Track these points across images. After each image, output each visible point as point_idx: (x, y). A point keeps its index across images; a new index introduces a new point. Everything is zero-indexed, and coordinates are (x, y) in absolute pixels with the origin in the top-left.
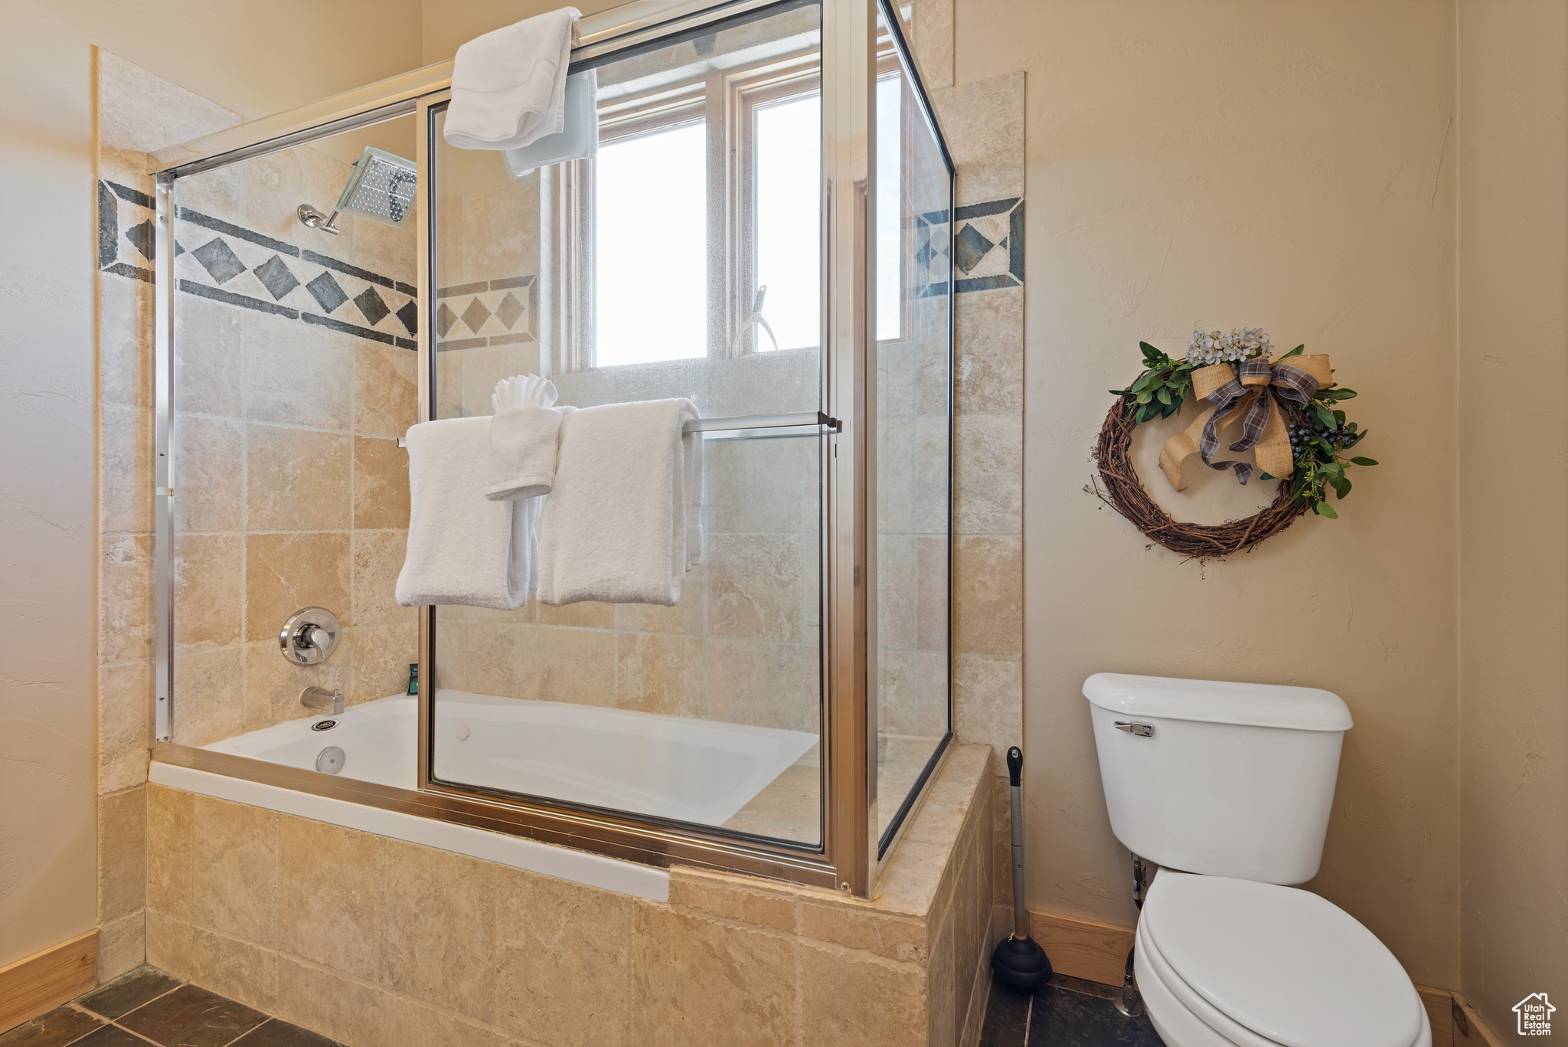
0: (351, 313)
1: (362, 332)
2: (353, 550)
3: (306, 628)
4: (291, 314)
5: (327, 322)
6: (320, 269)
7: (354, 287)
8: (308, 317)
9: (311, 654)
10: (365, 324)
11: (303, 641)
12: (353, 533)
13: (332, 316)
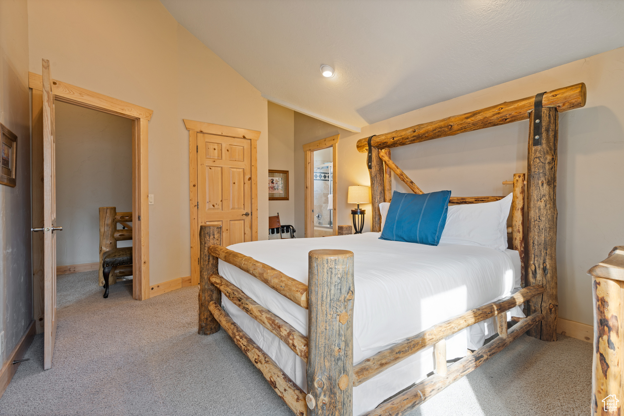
0: (323, 178)
1: (324, 180)
2: (323, 206)
3: (319, 215)
4: (317, 180)
5: (320, 180)
6: (320, 174)
7: (323, 175)
8: (319, 180)
9: (319, 218)
10: (324, 179)
11: (319, 217)
12: (323, 204)
13: (321, 179)
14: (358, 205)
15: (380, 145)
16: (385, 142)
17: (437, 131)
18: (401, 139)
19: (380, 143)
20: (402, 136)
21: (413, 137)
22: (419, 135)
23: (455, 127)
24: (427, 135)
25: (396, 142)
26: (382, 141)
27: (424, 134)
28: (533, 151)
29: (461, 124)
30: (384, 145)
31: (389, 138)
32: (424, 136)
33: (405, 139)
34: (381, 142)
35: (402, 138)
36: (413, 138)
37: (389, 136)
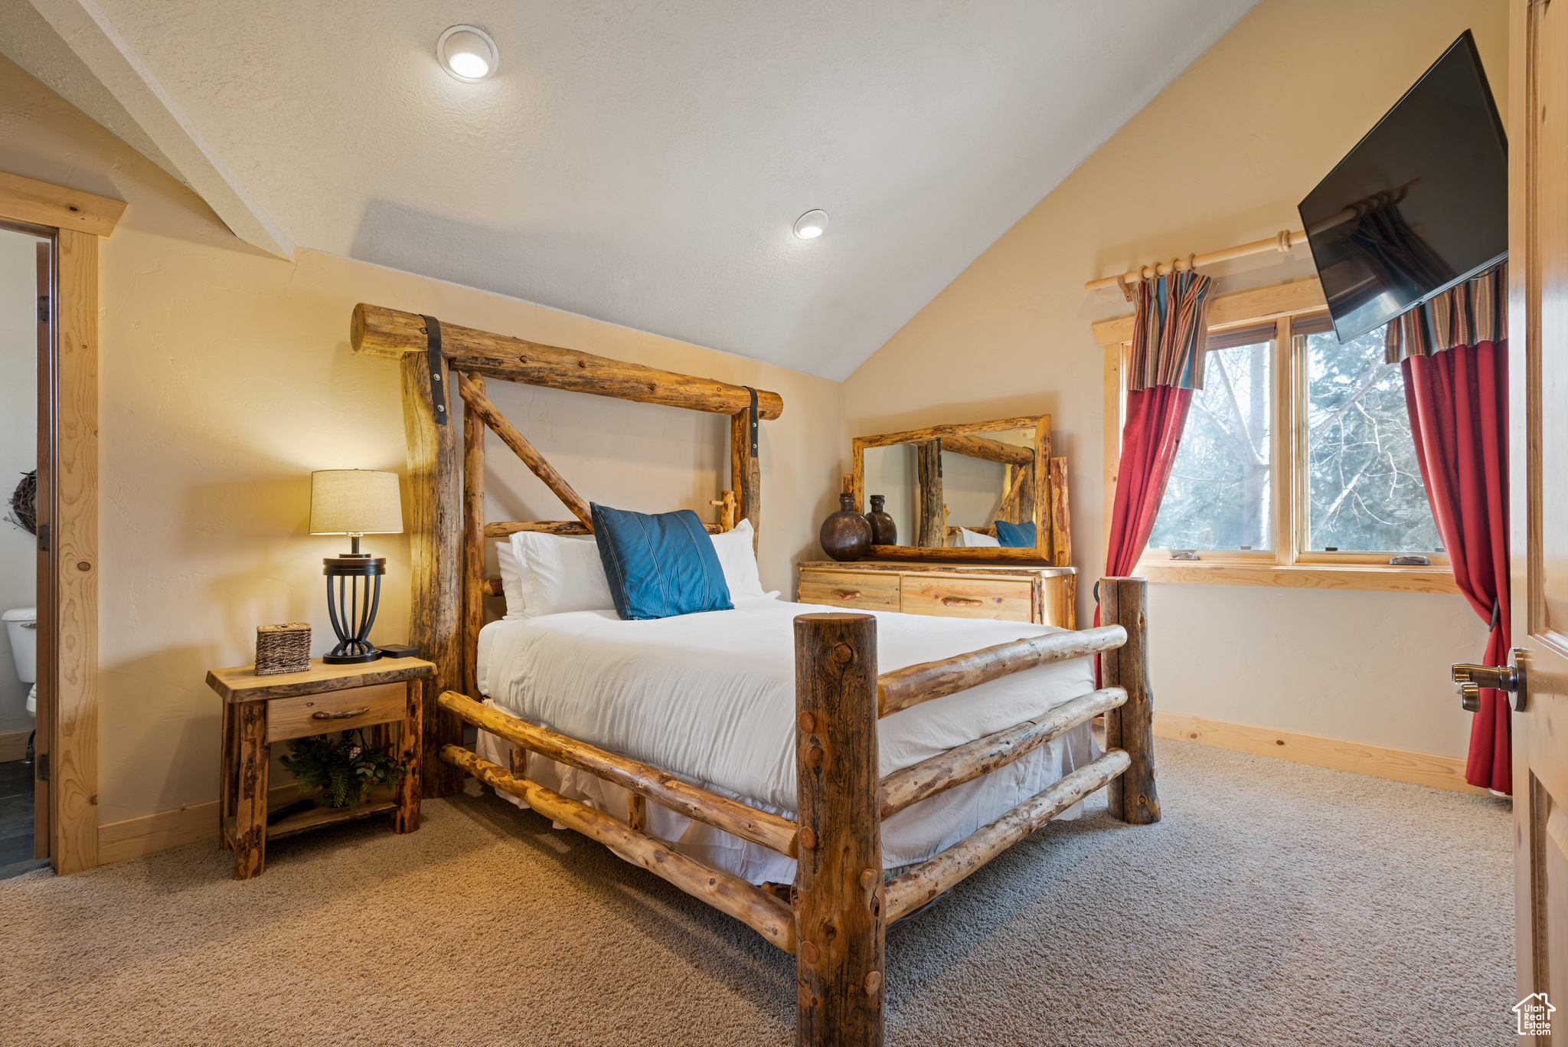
14: (355, 542)
15: (474, 361)
16: (496, 360)
17: (630, 385)
18: (545, 368)
19: (476, 355)
20: (550, 363)
21: (580, 377)
22: (593, 378)
23: (660, 392)
24: (607, 385)
25: (529, 370)
26: (487, 353)
27: (604, 381)
28: (751, 463)
29: (670, 390)
30: (488, 364)
31: (512, 354)
32: (601, 384)
33: (558, 375)
34: (482, 354)
35: (551, 369)
36: (577, 380)
37: (511, 348)
